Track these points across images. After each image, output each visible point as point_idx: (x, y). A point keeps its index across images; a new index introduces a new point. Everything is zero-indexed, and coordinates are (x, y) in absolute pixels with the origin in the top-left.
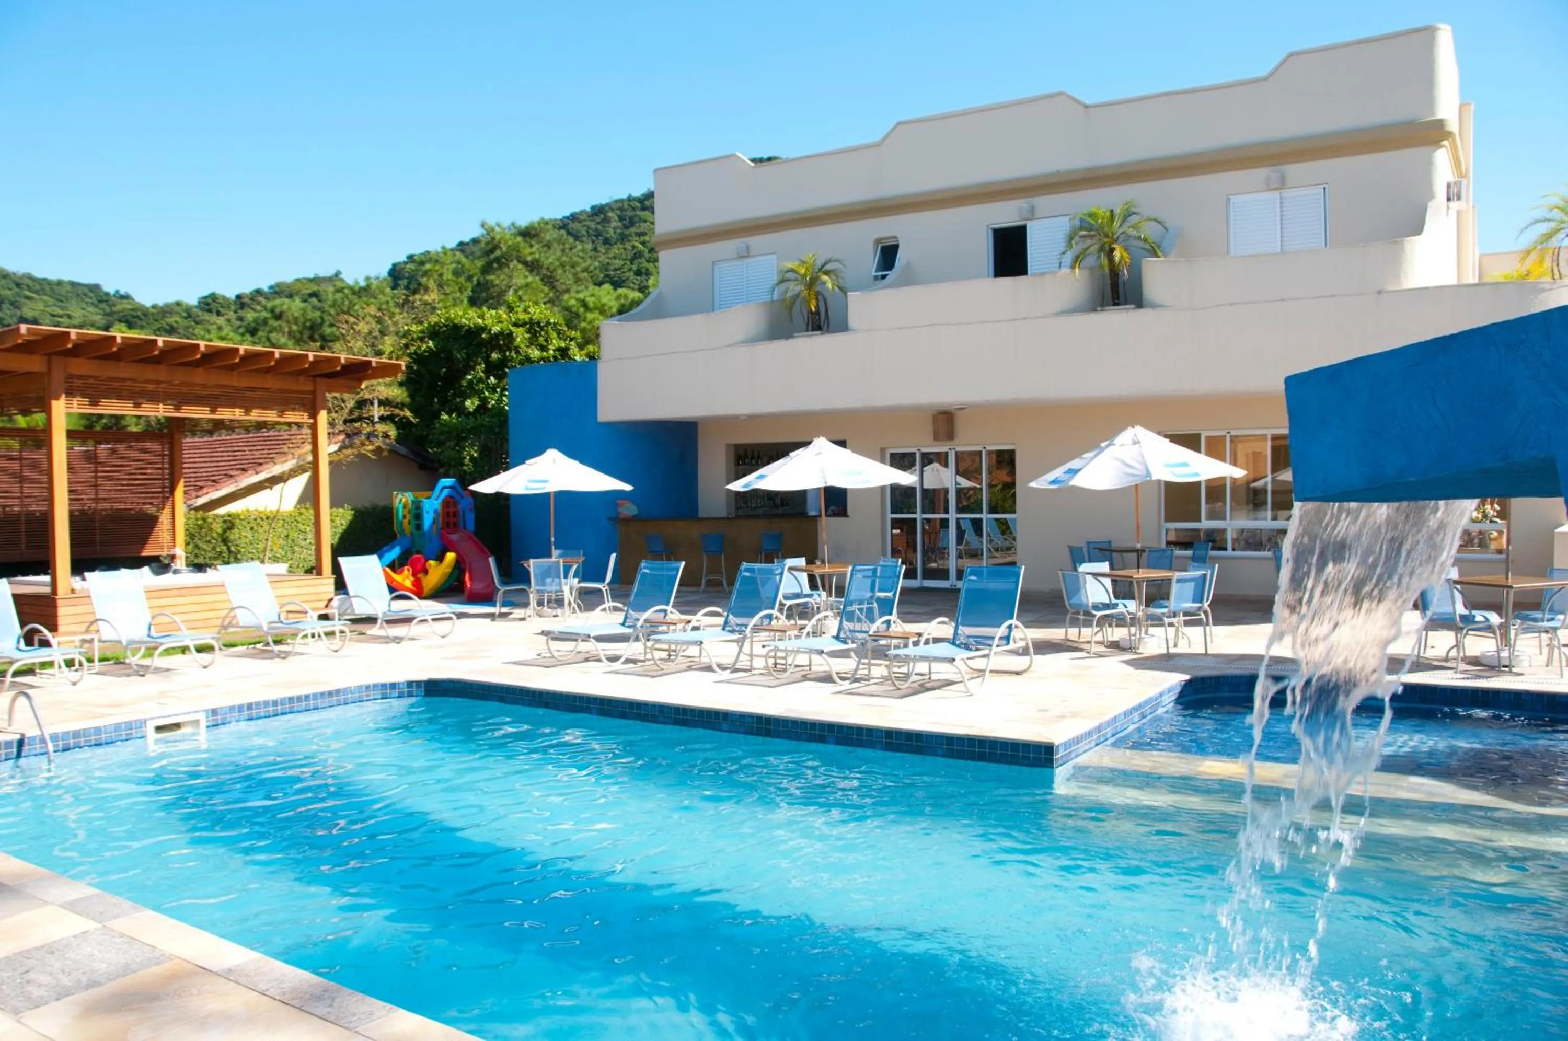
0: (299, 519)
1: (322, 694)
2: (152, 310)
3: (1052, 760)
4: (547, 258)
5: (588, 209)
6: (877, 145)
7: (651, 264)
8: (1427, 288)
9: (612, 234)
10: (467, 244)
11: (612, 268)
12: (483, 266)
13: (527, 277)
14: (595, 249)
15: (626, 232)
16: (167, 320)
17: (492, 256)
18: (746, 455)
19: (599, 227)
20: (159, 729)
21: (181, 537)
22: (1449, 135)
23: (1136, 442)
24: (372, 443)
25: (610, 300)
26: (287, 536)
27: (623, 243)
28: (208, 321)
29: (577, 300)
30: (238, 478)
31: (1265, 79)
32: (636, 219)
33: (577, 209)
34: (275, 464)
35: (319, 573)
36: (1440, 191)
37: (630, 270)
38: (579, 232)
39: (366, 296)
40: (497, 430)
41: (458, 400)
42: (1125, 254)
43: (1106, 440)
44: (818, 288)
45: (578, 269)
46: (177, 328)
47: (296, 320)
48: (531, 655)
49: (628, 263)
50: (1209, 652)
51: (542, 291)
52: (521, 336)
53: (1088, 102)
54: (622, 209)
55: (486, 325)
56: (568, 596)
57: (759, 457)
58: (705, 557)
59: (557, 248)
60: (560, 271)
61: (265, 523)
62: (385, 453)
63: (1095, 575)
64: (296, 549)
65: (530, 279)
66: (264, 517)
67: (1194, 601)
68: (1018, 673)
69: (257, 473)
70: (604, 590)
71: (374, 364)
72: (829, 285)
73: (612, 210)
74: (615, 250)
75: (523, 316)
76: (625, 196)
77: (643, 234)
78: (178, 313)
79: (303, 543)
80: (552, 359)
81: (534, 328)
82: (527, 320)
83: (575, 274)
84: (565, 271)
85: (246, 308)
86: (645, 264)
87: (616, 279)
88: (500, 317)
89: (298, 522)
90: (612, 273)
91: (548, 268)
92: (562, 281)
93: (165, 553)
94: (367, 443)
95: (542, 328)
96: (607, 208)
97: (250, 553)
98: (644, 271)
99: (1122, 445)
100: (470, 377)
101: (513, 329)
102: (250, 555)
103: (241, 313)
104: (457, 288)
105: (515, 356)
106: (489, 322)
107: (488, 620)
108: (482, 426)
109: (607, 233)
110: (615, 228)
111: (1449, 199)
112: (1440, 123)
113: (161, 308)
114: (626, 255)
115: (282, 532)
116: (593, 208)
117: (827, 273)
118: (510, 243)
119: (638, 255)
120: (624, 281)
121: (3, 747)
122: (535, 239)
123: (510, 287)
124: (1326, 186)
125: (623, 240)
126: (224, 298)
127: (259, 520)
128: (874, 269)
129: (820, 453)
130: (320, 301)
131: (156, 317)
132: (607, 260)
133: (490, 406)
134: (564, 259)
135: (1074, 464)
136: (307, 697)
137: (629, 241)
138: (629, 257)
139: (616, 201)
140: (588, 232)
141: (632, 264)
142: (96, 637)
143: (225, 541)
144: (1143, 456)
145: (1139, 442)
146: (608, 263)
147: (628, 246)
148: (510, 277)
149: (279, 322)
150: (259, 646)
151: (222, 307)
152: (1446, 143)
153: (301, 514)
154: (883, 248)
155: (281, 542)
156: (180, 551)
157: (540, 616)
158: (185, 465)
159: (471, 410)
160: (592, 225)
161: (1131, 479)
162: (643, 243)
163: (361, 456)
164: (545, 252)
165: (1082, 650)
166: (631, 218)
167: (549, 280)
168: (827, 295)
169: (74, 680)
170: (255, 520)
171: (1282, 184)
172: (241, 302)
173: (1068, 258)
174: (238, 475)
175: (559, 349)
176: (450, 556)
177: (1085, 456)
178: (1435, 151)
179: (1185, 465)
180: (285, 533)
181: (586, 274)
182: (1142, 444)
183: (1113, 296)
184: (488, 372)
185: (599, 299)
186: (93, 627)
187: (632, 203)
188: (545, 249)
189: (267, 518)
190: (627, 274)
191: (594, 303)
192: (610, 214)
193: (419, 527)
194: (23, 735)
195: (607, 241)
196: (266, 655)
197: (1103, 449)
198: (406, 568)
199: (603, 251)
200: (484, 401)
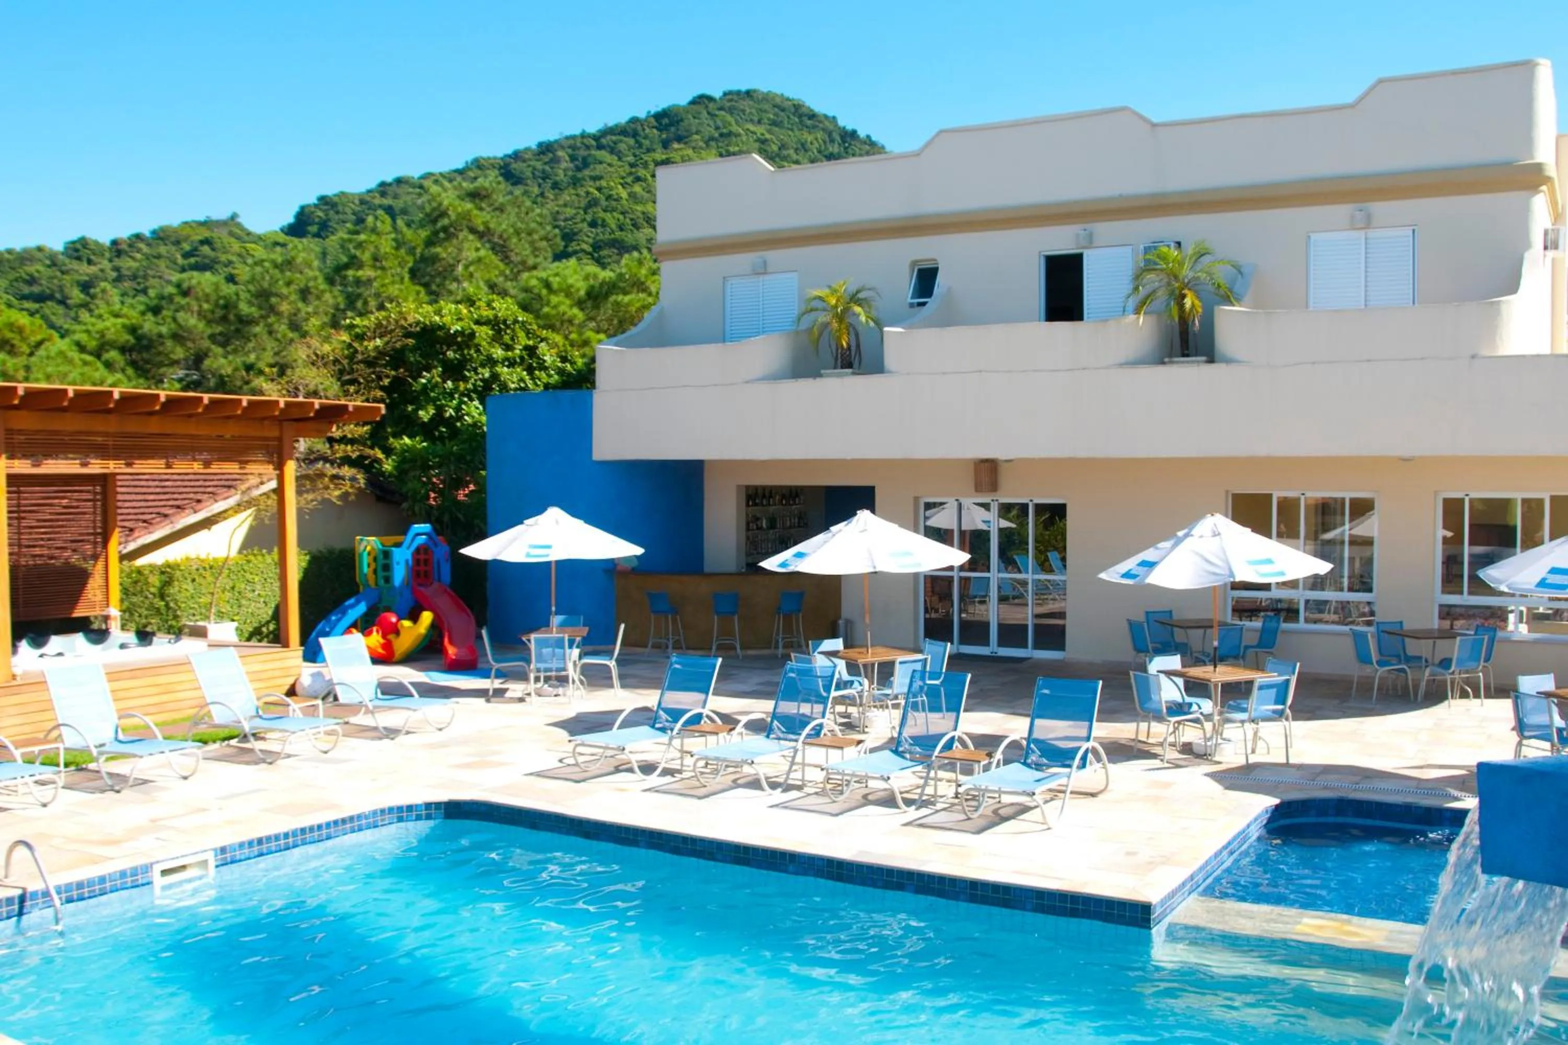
0: (246, 568)
1: (336, 822)
2: (7, 256)
3: (1149, 919)
4: (500, 224)
5: (533, 145)
6: (917, 154)
7: (608, 214)
8: (1524, 356)
9: (562, 176)
10: (390, 184)
11: (562, 217)
12: (428, 237)
13: (477, 250)
14: (542, 195)
15: (579, 175)
16: (26, 268)
17: (439, 225)
18: (756, 494)
19: (547, 168)
20: (165, 873)
21: (115, 593)
22: (1548, 180)
23: (1216, 534)
24: (337, 487)
25: (577, 280)
26: (233, 588)
27: (575, 189)
28: (77, 271)
29: (538, 279)
30: (173, 519)
31: (1352, 106)
32: (590, 160)
33: (521, 146)
34: (216, 501)
35: (286, 645)
36: (1537, 239)
37: (584, 220)
38: (522, 172)
39: (290, 270)
40: (468, 458)
41: (410, 408)
42: (1197, 302)
43: (1183, 529)
44: (851, 320)
45: (536, 237)
46: (40, 279)
47: (207, 298)
48: (550, 762)
49: (582, 212)
50: (1291, 761)
51: (496, 267)
52: (484, 333)
53: (1155, 120)
54: (573, 147)
55: (444, 324)
56: (572, 673)
57: (771, 497)
58: (716, 617)
59: (512, 211)
60: (514, 240)
61: (208, 574)
62: (352, 498)
63: (1169, 674)
64: (244, 602)
65: (482, 253)
66: (207, 566)
67: (1276, 703)
68: (1093, 795)
69: (195, 512)
70: (611, 666)
71: (351, 409)
72: (863, 318)
73: (563, 148)
74: (566, 197)
75: (487, 313)
76: (577, 132)
77: (600, 178)
78: (40, 260)
79: (250, 595)
80: (518, 360)
81: (498, 326)
82: (491, 317)
83: (532, 243)
84: (520, 240)
85: (123, 257)
86: (602, 214)
87: (567, 230)
88: (460, 313)
89: (245, 571)
90: (562, 224)
91: (501, 237)
92: (517, 251)
93: (97, 612)
94: (332, 486)
95: (508, 327)
96: (556, 146)
97: (191, 608)
98: (600, 222)
99: (1201, 537)
100: (424, 381)
101: (474, 327)
102: (192, 611)
103: (118, 262)
104: (396, 262)
105: (475, 355)
106: (447, 319)
107: (481, 701)
108: (452, 453)
109: (556, 175)
110: (565, 170)
111: (1546, 248)
112: (1539, 167)
113: (19, 253)
114: (579, 202)
115: (228, 583)
116: (540, 145)
117: (859, 303)
118: (460, 210)
119: (593, 203)
120: (575, 234)
121: (4, 903)
122: (486, 200)
123: (459, 262)
124: (1415, 227)
125: (574, 184)
126: (96, 243)
127: (201, 571)
128: (910, 296)
129: (865, 530)
130: (213, 249)
131: (13, 265)
132: (557, 209)
133: (448, 415)
134: (519, 225)
135: (1149, 555)
136: (320, 827)
137: (582, 186)
138: (582, 205)
139: (567, 138)
140: (533, 174)
141: (586, 213)
142: (61, 746)
143: (162, 596)
144: (1224, 552)
145: (1219, 534)
146: (558, 212)
147: (582, 192)
148: (460, 250)
149: (187, 300)
150: (233, 742)
151: (94, 254)
152: (1544, 188)
153: (249, 561)
154: (920, 271)
155: (228, 595)
156: (114, 611)
157: (540, 696)
158: (119, 511)
159: (426, 420)
160: (539, 165)
161: (1213, 578)
162: (599, 189)
163: (326, 502)
164: (498, 217)
165: (1155, 756)
166: (584, 159)
167: (501, 250)
168: (860, 329)
169: (45, 801)
170: (197, 570)
171: (1368, 223)
172: (117, 249)
173: (1131, 303)
174: (173, 515)
175: (526, 348)
176: (427, 617)
177: (1161, 545)
178: (1533, 196)
179: (1269, 561)
180: (231, 585)
181: (544, 243)
182: (1223, 536)
183: (1182, 346)
184: (445, 377)
185: (565, 278)
186: (54, 734)
187: (585, 141)
188: (498, 213)
189: (211, 568)
190: (580, 226)
191: (559, 283)
192: (560, 153)
193: (388, 580)
194: (24, 889)
195: (556, 186)
196: (247, 758)
197: (1180, 541)
198: (375, 629)
199: (552, 197)
200: (440, 410)
